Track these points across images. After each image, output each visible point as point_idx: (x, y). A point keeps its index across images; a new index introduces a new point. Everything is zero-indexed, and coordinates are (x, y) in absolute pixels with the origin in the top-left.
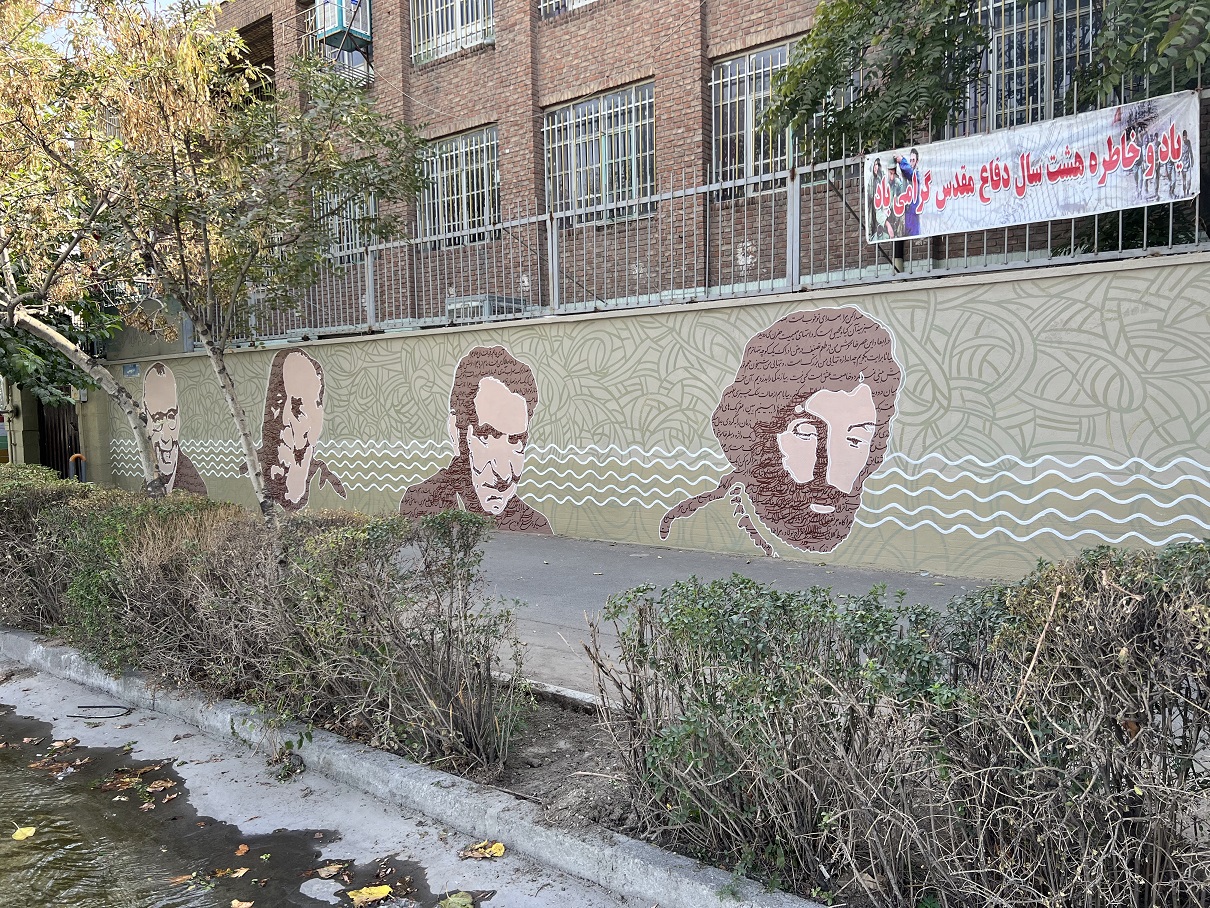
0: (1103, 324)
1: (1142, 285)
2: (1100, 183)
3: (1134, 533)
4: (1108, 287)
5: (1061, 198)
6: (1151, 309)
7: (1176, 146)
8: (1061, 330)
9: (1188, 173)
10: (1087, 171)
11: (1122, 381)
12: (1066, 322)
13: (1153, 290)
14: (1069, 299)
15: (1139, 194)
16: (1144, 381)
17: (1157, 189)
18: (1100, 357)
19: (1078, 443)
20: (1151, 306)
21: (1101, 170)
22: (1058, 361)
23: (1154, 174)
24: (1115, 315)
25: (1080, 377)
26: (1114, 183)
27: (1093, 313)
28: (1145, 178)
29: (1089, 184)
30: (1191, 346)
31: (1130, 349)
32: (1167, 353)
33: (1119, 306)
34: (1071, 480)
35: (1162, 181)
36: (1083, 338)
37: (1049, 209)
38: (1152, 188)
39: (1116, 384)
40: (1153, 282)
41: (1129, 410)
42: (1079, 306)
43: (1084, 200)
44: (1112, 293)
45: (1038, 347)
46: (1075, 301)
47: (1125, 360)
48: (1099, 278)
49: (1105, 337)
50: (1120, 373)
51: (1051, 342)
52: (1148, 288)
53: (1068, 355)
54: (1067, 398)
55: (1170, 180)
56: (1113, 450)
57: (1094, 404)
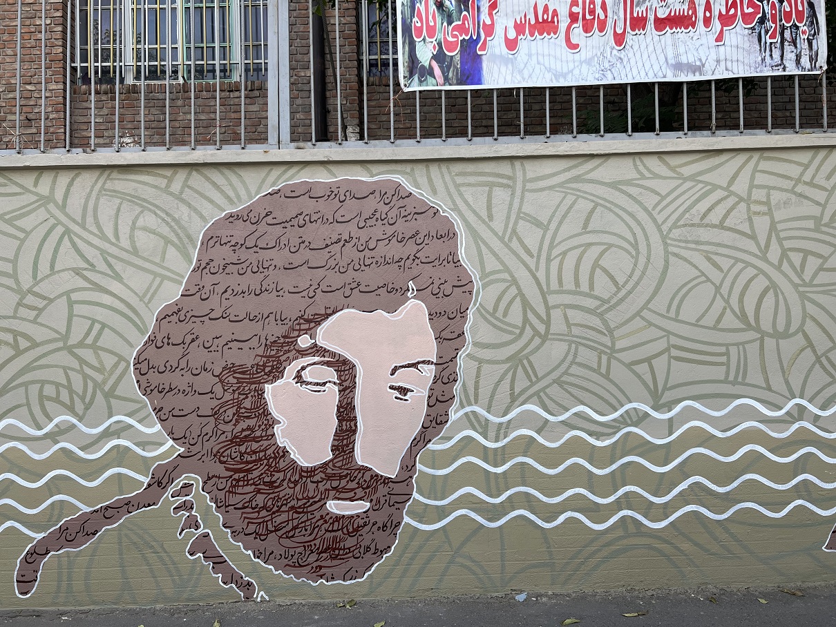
0: (750, 219)
1: (795, 171)
2: (717, 40)
3: (799, 502)
4: (755, 171)
5: (670, 55)
6: (805, 201)
7: (800, 8)
8: (699, 225)
9: (814, 42)
10: (700, 24)
11: (776, 296)
12: (704, 216)
13: (807, 178)
14: (707, 183)
15: (763, 60)
16: (803, 296)
17: (782, 56)
18: (748, 264)
19: (726, 381)
20: (806, 198)
21: (716, 25)
22: (697, 268)
23: (778, 38)
24: (764, 209)
25: (724, 290)
26: (734, 43)
27: (737, 203)
28: (769, 41)
29: (704, 40)
31: (784, 255)
32: (825, 259)
33: (768, 195)
34: (720, 435)
35: (788, 48)
36: (726, 237)
37: (656, 68)
38: (777, 53)
39: (769, 300)
40: (807, 167)
41: (786, 335)
42: (719, 194)
43: (700, 60)
44: (760, 179)
45: (671, 249)
46: (715, 187)
47: (778, 268)
48: (742, 158)
49: (753, 237)
50: (773, 286)
51: (687, 242)
52: (802, 174)
53: (709, 259)
54: (709, 320)
55: (796, 47)
56: (769, 388)
57: (744, 327)
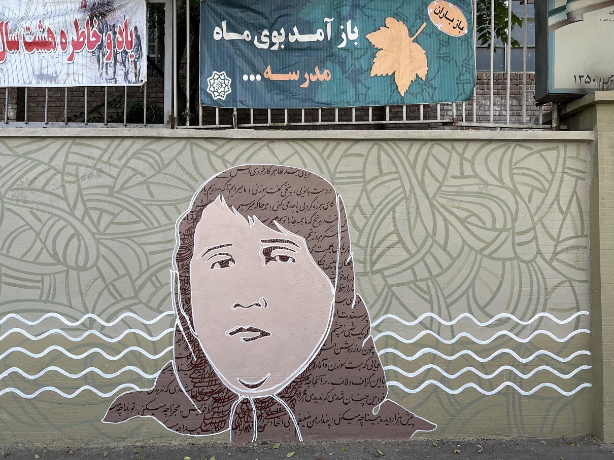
0: (63, 186)
1: (96, 153)
2: (69, 59)
3: (87, 387)
4: (68, 152)
5: (36, 69)
6: (103, 175)
7: (130, 39)
8: (27, 189)
9: (138, 63)
10: (59, 47)
11: (79, 241)
12: (32, 182)
13: (105, 158)
14: (34, 160)
16: (98, 242)
17: (115, 73)
18: (60, 218)
19: (40, 300)
20: (104, 172)
21: (70, 48)
22: (24, 220)
23: (112, 60)
24: (74, 179)
25: (43, 235)
26: (80, 62)
27: (55, 175)
28: (105, 62)
29: (60, 59)
30: (134, 210)
31: (86, 212)
32: (115, 216)
33: (77, 170)
34: (33, 338)
35: (119, 67)
36: (47, 198)
37: (26, 76)
38: (111, 71)
39: (74, 243)
40: (105, 151)
41: (84, 268)
42: (42, 168)
43: (56, 73)
44: (72, 158)
45: (6, 205)
46: (40, 163)
47: (81, 221)
48: (61, 142)
49: (65, 199)
50: (77, 234)
51: (17, 201)
52: (101, 156)
53: (33, 214)
54: (30, 257)
55: (125, 67)
56: (71, 307)
57: (55, 262)
